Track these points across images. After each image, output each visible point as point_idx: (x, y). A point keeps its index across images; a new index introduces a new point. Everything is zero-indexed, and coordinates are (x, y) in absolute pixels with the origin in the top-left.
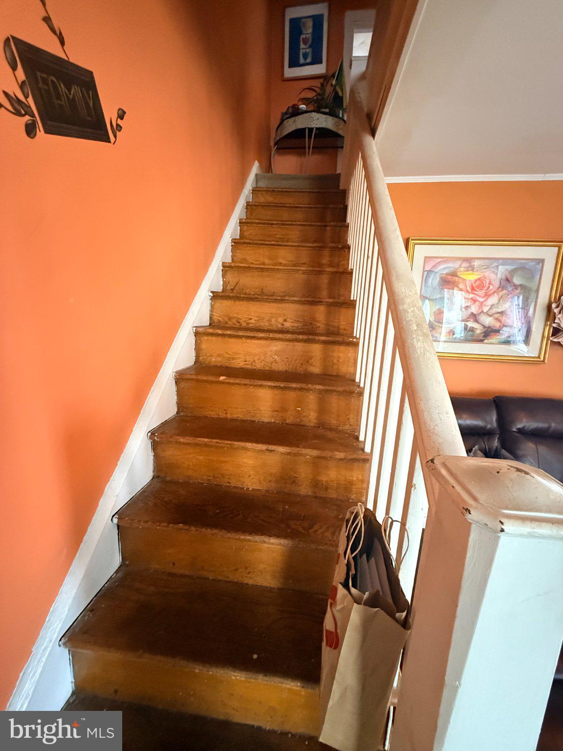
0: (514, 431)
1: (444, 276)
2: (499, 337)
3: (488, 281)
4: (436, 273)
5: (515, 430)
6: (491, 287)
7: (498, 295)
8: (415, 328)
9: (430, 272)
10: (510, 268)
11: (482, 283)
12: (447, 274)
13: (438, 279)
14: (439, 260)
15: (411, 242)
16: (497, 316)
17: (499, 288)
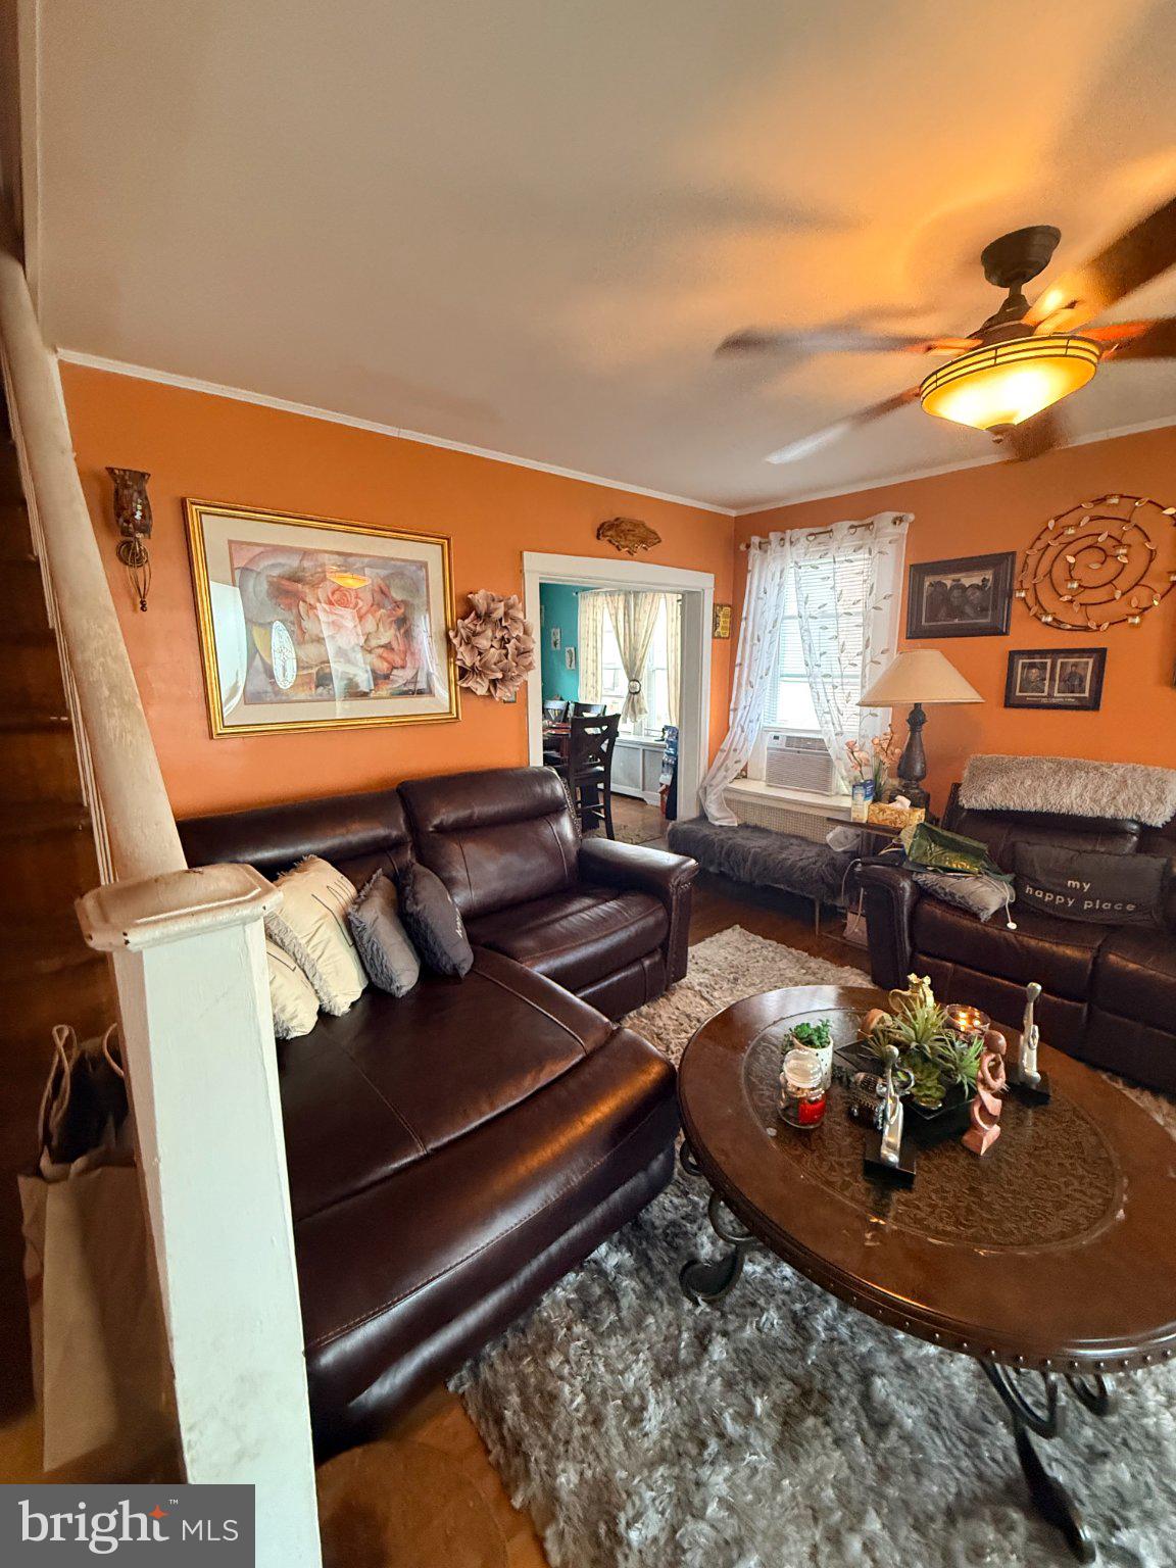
0: (432, 832)
1: (275, 579)
2: (390, 686)
3: (353, 594)
4: (259, 573)
5: (431, 829)
6: (361, 603)
7: (374, 617)
8: (107, 693)
9: (244, 569)
10: (383, 573)
11: (345, 595)
12: (281, 577)
13: (265, 586)
14: (258, 550)
15: (193, 510)
16: (380, 651)
17: (372, 606)
